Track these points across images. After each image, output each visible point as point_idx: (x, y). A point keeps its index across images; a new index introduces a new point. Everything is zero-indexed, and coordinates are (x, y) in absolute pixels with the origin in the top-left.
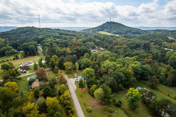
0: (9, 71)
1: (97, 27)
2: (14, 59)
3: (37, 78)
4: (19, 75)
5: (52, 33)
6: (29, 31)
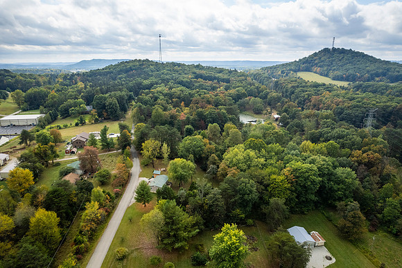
1: (296, 61)
2: (77, 125)
4: (56, 156)
6: (136, 70)
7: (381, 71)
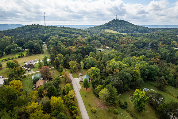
0: (14, 69)
1: (103, 25)
2: (19, 57)
3: (42, 77)
4: (24, 73)
5: (57, 31)
6: (34, 29)
7: (136, 29)
